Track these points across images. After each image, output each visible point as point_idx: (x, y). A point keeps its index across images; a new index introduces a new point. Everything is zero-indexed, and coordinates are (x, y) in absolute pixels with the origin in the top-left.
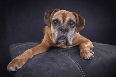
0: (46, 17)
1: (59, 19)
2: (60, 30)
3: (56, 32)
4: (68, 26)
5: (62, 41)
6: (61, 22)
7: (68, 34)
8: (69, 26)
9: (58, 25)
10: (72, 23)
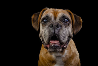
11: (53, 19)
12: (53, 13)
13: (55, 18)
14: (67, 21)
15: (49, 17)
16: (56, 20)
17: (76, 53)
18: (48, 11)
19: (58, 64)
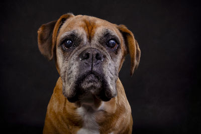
0: (42, 39)
1: (76, 32)
2: (84, 59)
3: (73, 64)
4: (102, 49)
5: (91, 84)
6: (82, 40)
7: (105, 66)
8: (105, 49)
9: (76, 49)
10: (112, 41)
11: (85, 40)
12: (84, 28)
13: (90, 38)
14: (113, 44)
15: (78, 37)
16: (92, 43)
17: (124, 107)
18: (74, 22)
19: (86, 128)
